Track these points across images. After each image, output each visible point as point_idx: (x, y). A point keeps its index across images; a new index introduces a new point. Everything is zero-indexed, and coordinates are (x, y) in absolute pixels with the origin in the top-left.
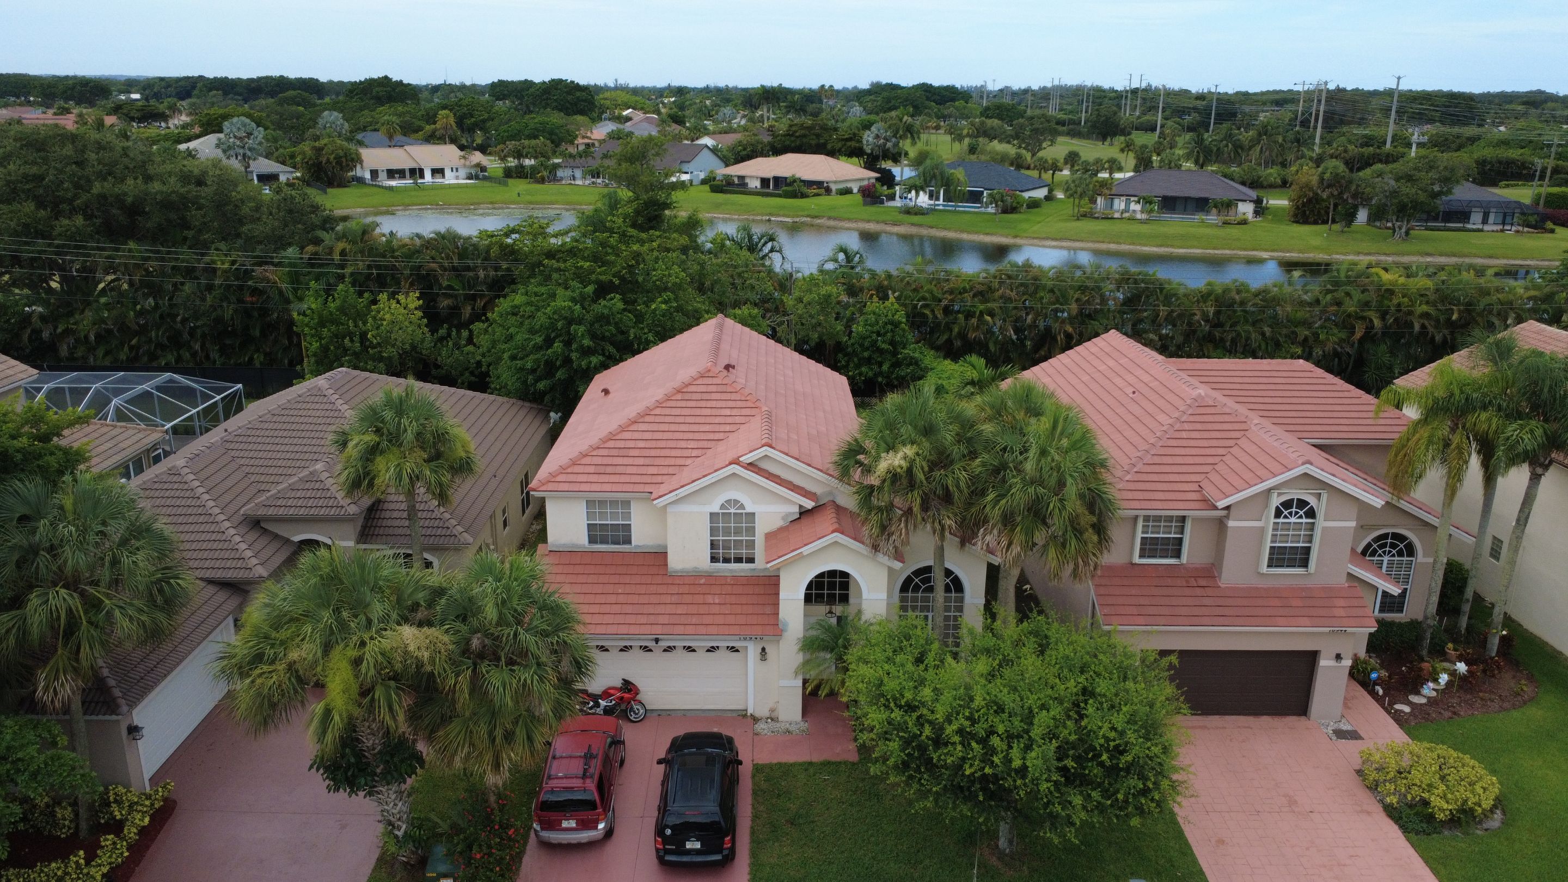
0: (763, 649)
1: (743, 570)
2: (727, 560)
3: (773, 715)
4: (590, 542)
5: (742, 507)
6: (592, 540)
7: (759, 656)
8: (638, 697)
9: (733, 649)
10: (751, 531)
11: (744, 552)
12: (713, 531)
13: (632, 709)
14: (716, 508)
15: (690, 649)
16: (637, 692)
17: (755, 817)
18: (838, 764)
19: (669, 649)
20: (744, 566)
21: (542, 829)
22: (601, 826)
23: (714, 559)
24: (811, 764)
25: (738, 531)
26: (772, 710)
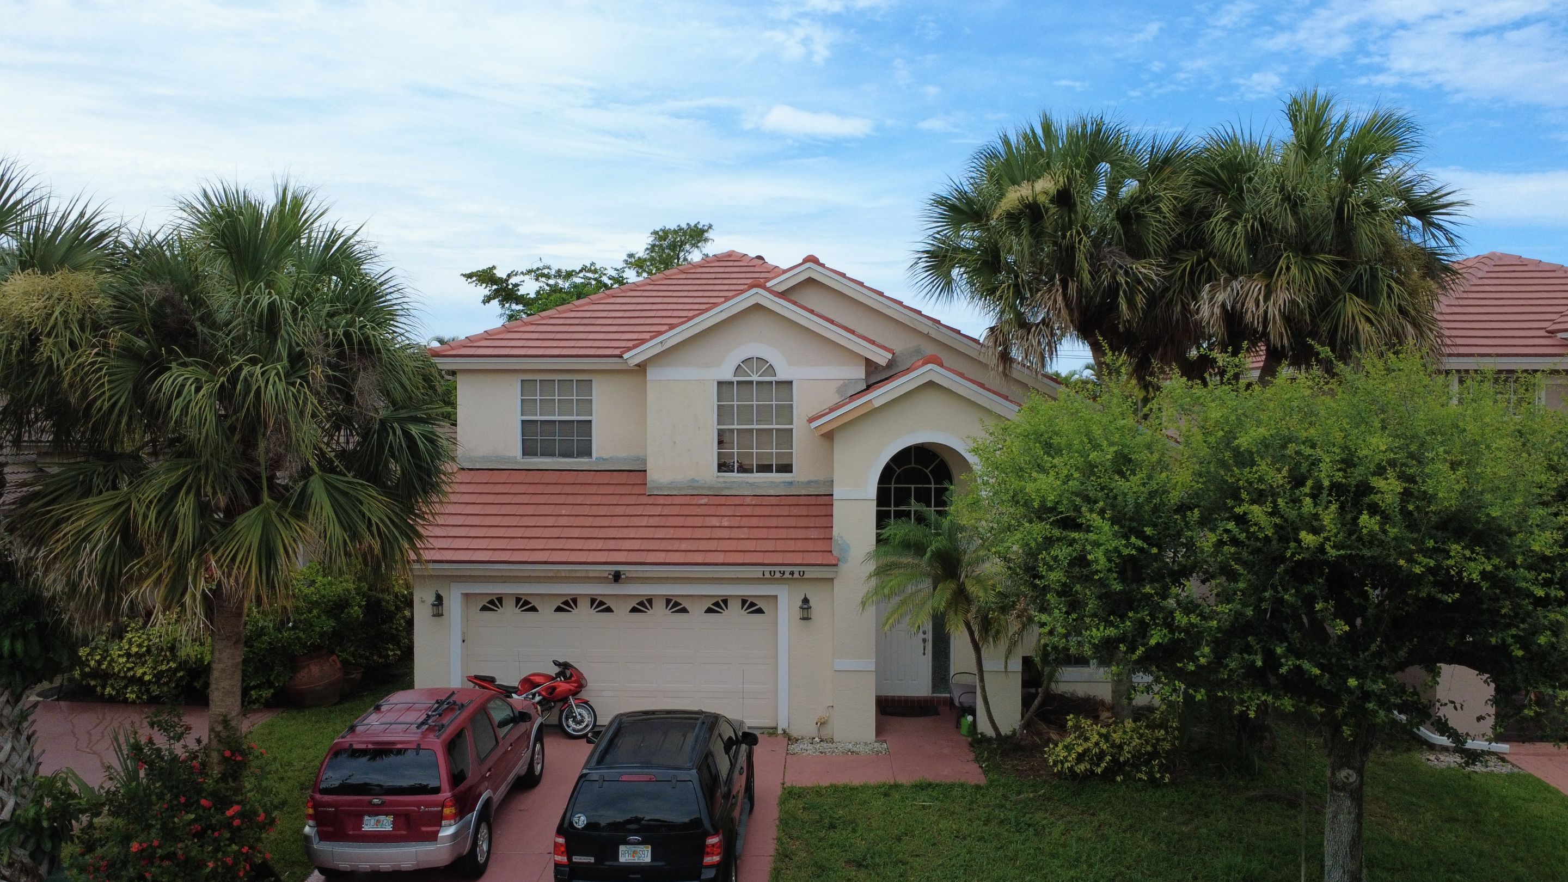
0: (806, 601)
1: (772, 484)
2: (743, 469)
3: (826, 732)
4: (525, 453)
5: (771, 370)
6: (528, 450)
7: (797, 613)
8: (584, 695)
9: (751, 606)
10: (786, 412)
11: (773, 452)
12: (723, 413)
13: (571, 715)
14: (727, 374)
15: (676, 606)
16: (580, 686)
17: (784, 856)
18: (951, 787)
19: (642, 606)
20: (775, 477)
21: (323, 836)
22: (447, 831)
23: (723, 466)
24: (896, 786)
25: (764, 414)
26: (822, 723)
